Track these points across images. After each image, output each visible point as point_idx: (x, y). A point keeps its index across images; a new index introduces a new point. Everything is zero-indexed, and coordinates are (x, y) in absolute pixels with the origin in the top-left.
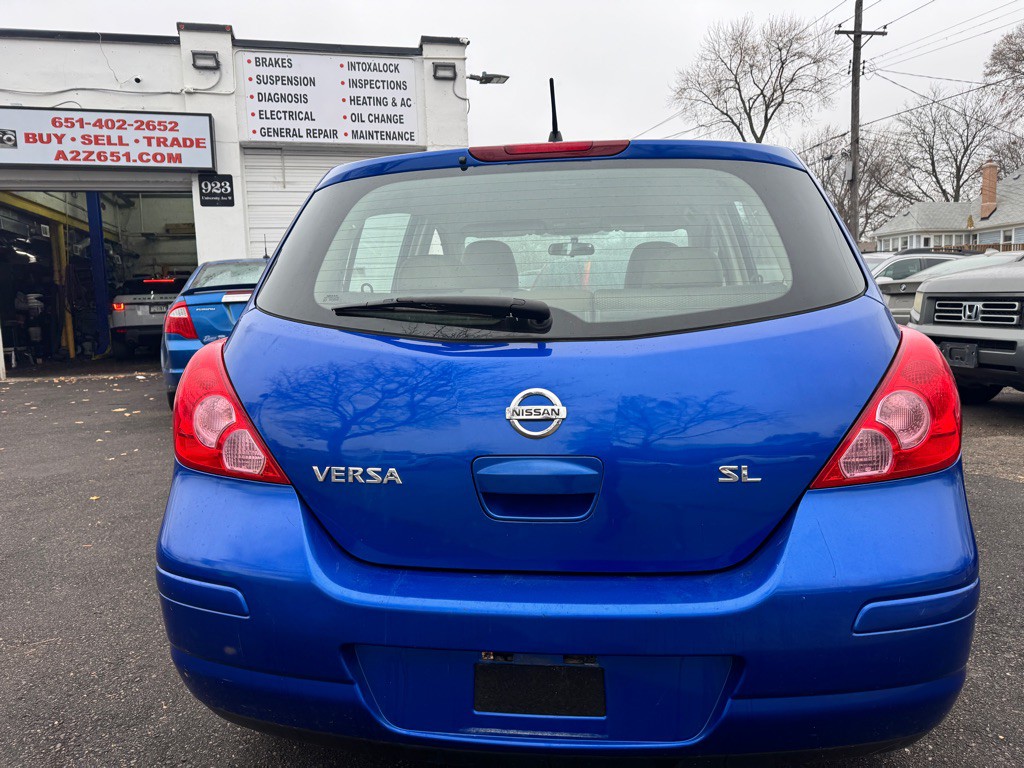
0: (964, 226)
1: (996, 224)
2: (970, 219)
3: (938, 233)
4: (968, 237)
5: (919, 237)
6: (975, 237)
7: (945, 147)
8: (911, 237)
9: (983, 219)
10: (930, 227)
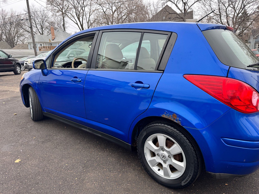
0: (49, 41)
1: (56, 41)
2: (50, 40)
3: (43, 43)
4: (50, 44)
5: (39, 43)
6: (52, 44)
7: (38, 21)
8: (37, 43)
9: (53, 40)
10: (41, 41)
